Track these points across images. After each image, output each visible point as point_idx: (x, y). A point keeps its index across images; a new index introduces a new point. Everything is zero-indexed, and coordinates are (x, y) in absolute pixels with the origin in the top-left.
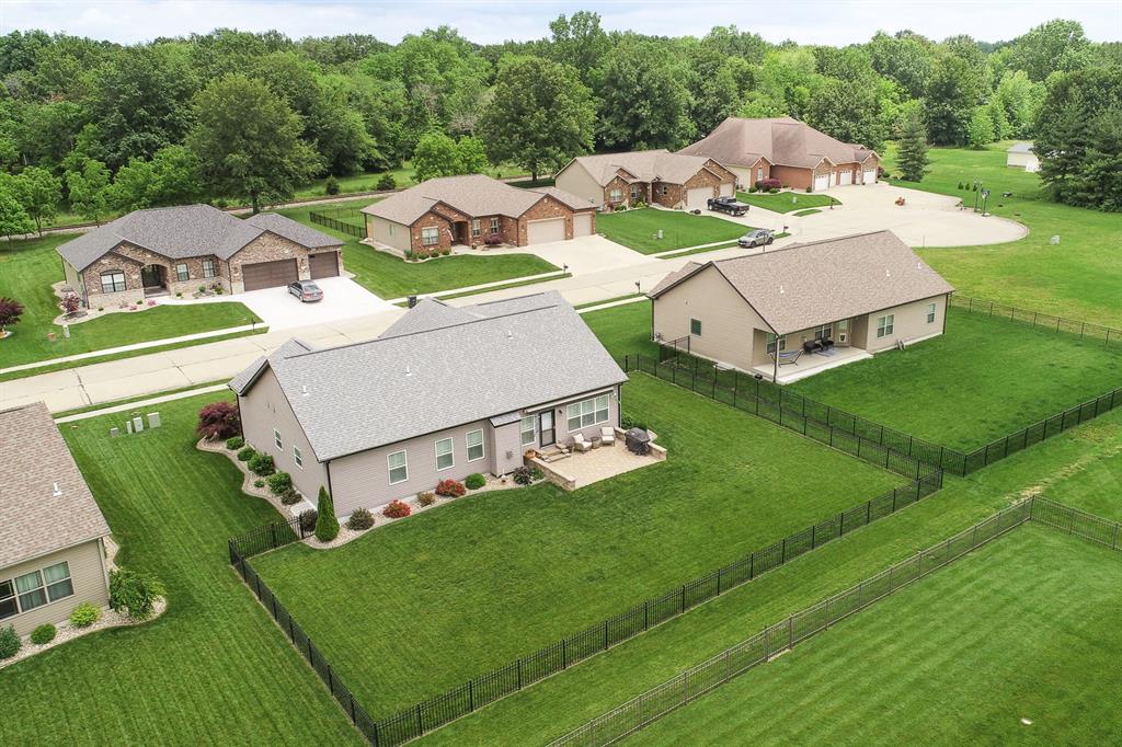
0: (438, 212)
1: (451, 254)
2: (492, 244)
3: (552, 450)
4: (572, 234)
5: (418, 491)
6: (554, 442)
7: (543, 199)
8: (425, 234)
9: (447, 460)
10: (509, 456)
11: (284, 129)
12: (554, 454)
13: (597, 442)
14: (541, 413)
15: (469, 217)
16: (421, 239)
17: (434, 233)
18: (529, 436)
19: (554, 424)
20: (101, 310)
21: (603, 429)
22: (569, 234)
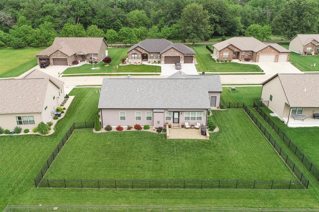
0: (230, 48)
1: (231, 62)
2: (247, 60)
3: (177, 125)
4: (277, 60)
5: (128, 125)
6: (179, 123)
7: (268, 47)
8: (224, 54)
9: (139, 118)
10: (158, 122)
11: (204, 20)
12: (177, 126)
13: (192, 127)
14: (174, 112)
15: (241, 50)
16: (222, 56)
17: (227, 54)
18: (169, 118)
19: (179, 117)
20: (130, 63)
21: (197, 123)
22: (276, 60)
